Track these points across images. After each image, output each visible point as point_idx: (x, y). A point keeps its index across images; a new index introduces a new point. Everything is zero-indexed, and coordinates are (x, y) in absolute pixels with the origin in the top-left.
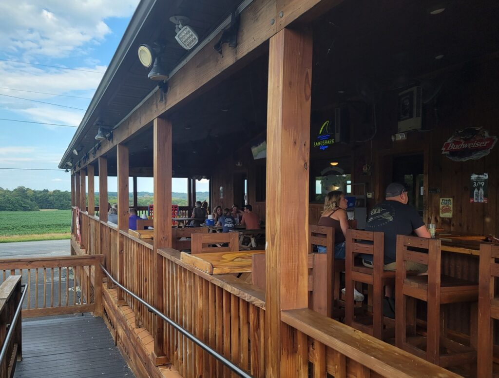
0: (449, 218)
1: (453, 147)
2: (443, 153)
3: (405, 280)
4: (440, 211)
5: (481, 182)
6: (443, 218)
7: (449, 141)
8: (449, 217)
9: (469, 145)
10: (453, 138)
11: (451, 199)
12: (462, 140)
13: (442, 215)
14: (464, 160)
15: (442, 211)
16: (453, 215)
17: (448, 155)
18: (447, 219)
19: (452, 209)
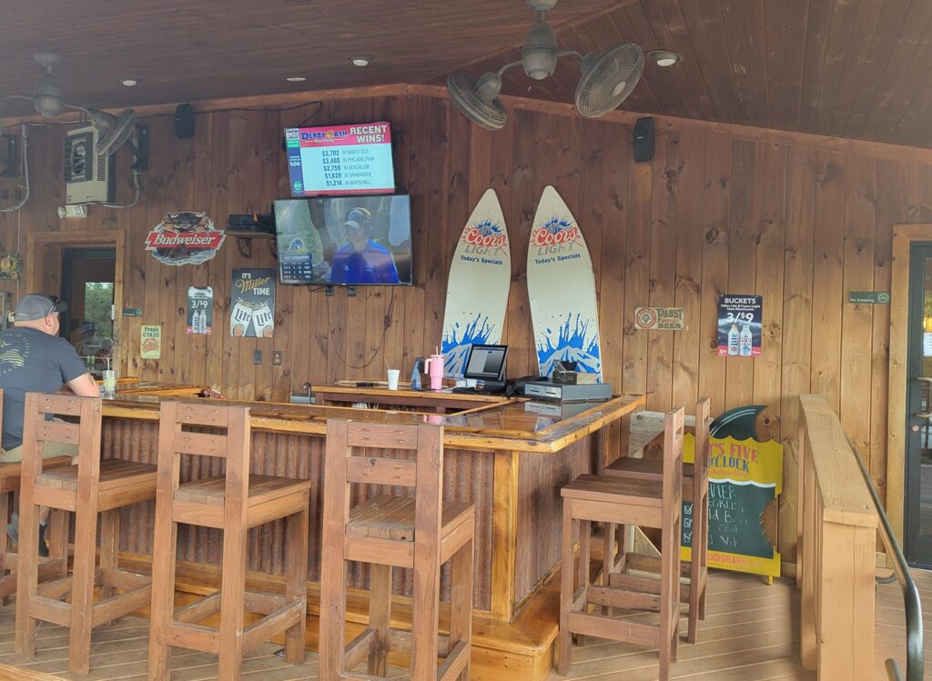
0: (154, 360)
1: (163, 241)
2: (148, 248)
3: (38, 478)
4: (142, 347)
5: (203, 300)
6: (146, 360)
7: (156, 230)
8: (154, 357)
9: (187, 239)
10: (164, 225)
11: (159, 327)
12: (176, 231)
13: (144, 355)
14: (179, 264)
15: (145, 347)
16: (161, 355)
17: (155, 254)
18: (152, 362)
19: (159, 344)
